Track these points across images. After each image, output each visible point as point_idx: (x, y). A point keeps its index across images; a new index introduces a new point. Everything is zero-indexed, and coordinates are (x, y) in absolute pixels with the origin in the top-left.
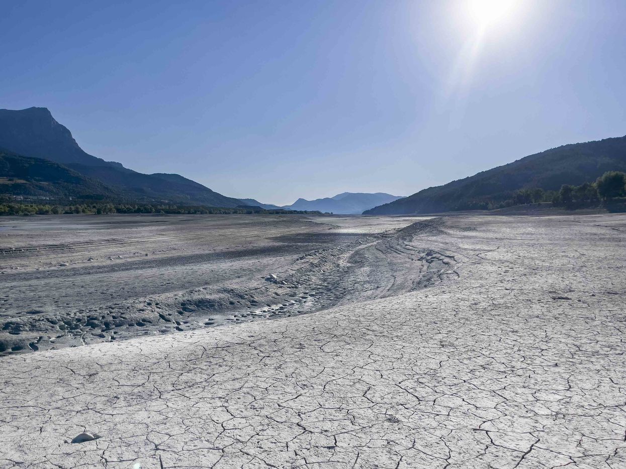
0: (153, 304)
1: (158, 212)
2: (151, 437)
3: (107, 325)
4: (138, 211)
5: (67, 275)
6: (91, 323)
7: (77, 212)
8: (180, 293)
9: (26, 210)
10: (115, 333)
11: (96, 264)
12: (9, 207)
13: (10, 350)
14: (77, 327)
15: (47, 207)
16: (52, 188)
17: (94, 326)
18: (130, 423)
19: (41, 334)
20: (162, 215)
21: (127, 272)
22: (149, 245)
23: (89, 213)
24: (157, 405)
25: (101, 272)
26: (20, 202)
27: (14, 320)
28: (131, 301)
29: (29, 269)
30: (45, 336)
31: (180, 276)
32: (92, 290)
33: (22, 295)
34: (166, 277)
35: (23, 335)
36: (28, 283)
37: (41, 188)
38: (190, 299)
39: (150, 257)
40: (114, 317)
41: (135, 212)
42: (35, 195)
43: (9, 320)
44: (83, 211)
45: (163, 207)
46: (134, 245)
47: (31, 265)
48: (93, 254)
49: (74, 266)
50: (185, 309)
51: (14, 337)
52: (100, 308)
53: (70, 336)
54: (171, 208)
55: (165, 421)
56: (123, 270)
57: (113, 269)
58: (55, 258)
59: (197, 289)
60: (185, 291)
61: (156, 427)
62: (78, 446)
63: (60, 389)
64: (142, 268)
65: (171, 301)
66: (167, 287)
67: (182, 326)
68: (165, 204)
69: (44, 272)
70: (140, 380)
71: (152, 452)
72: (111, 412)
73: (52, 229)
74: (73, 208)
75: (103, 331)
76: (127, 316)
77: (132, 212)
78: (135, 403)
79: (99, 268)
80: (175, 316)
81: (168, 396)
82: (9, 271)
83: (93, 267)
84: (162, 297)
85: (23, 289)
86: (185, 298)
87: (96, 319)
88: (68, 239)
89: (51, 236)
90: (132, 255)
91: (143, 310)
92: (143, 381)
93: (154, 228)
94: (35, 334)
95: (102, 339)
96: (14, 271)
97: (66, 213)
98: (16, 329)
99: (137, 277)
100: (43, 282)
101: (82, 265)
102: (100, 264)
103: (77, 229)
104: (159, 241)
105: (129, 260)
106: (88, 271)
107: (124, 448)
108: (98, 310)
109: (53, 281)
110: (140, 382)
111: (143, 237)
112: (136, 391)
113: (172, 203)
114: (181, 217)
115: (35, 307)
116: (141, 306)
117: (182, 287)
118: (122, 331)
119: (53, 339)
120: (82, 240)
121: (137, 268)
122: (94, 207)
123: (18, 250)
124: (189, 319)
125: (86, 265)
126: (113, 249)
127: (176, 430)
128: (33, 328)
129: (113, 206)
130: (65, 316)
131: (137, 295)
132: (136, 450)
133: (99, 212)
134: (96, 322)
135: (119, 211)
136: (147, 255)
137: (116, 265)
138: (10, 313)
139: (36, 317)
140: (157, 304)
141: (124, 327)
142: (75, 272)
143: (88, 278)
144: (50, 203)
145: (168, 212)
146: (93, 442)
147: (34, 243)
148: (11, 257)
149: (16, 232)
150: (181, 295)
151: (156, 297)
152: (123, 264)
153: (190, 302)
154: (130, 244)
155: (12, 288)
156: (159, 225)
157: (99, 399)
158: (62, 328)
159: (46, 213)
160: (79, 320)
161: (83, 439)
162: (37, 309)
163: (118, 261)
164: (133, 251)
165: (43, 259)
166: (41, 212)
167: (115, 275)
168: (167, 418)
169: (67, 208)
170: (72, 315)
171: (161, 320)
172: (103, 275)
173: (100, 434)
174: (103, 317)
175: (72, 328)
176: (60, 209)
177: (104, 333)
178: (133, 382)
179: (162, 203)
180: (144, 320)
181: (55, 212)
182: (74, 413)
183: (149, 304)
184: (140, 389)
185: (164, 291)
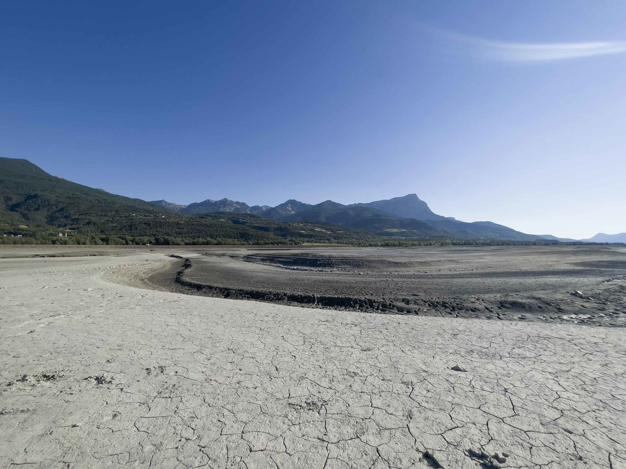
0: (481, 300)
1: (477, 245)
2: (501, 382)
3: (453, 308)
4: (465, 244)
5: (429, 278)
6: (444, 305)
7: (431, 244)
8: (499, 295)
9: (406, 244)
10: (458, 313)
11: (443, 273)
12: (399, 242)
13: (406, 312)
14: (437, 306)
15: (416, 243)
16: (418, 233)
17: (446, 307)
18: (484, 369)
19: (420, 307)
20: (480, 246)
21: (461, 279)
22: (474, 264)
23: (437, 245)
24: (500, 363)
25: (447, 278)
26: (404, 240)
27: (406, 297)
28: (466, 296)
29: (410, 273)
30: (421, 308)
31: (496, 284)
32: (443, 287)
33: (409, 286)
34: (486, 284)
35: (411, 306)
36: (410, 280)
37: (413, 233)
38: (506, 300)
39: (475, 271)
40: (457, 304)
41: (463, 244)
42: (410, 236)
43: (405, 297)
44: (434, 244)
45: (480, 241)
46: (464, 264)
47: (411, 271)
48: (441, 267)
49: (432, 273)
50: (503, 306)
51: (407, 306)
52: (449, 298)
53: (434, 310)
54: (486, 242)
55: (509, 375)
56: (459, 278)
57: (453, 276)
58: (422, 269)
59: (511, 294)
60: (502, 294)
61: (502, 377)
62: (456, 372)
63: (439, 338)
64: (470, 278)
65: (492, 299)
66: (488, 290)
67: (501, 316)
68: (481, 239)
69: (417, 275)
70: (485, 345)
71: (504, 392)
72: (470, 359)
73: (420, 254)
74: (429, 243)
75: (451, 311)
76: (465, 305)
77: (460, 245)
78: (484, 357)
79: (446, 275)
80: (495, 308)
81: (507, 360)
82: (401, 273)
83: (442, 275)
84: (486, 296)
85: (409, 283)
86: (503, 299)
87: (447, 303)
88: (429, 259)
89: (420, 257)
90: (464, 269)
91: (474, 303)
92: (487, 346)
93: (476, 254)
94: (416, 306)
95: (451, 315)
96: (403, 274)
97: (425, 245)
98: (408, 302)
99: (468, 283)
100: (418, 280)
101: (436, 273)
102: (446, 273)
103: (432, 254)
104: (480, 262)
105: (462, 272)
106: (439, 277)
107: (484, 383)
108: (448, 299)
109: (422, 280)
110: (486, 346)
111: (469, 259)
112: (484, 350)
113: (486, 238)
114: (493, 248)
115: (415, 292)
116: (473, 300)
117: (499, 292)
118: (462, 312)
119: (425, 310)
120: (435, 259)
121: (467, 277)
122: (440, 242)
123: (405, 263)
124: (506, 313)
125: (438, 273)
126: (452, 266)
127: (518, 384)
128: (415, 303)
129: (450, 242)
130: (431, 299)
131: (469, 293)
132: (492, 387)
133: (442, 245)
134: (447, 305)
135: (454, 244)
136: (472, 270)
137: (455, 275)
138: (404, 293)
139: (415, 297)
140: (483, 300)
141: (463, 311)
142: (433, 277)
143: (440, 280)
144: (417, 240)
145: (483, 245)
146: (464, 373)
147: (412, 260)
148: (402, 266)
149: (403, 255)
150: (499, 297)
151: (482, 296)
152: (459, 274)
153: (506, 302)
154: (462, 263)
155: (404, 282)
156: (479, 252)
157: (461, 349)
158: (429, 305)
159: (415, 245)
160: (438, 303)
161: (456, 369)
162: (417, 294)
163: (455, 272)
164: (465, 267)
165: (417, 269)
166: (413, 245)
167: (456, 280)
168: (509, 374)
169: (425, 243)
170: (434, 299)
171: (486, 310)
172: (448, 280)
173: (466, 370)
174: (451, 303)
175: (434, 306)
176: (422, 243)
177: (452, 312)
178: (481, 345)
179: (479, 239)
180: (475, 309)
181: (420, 245)
182: (449, 353)
183: (477, 299)
184: (486, 350)
185: (487, 293)
